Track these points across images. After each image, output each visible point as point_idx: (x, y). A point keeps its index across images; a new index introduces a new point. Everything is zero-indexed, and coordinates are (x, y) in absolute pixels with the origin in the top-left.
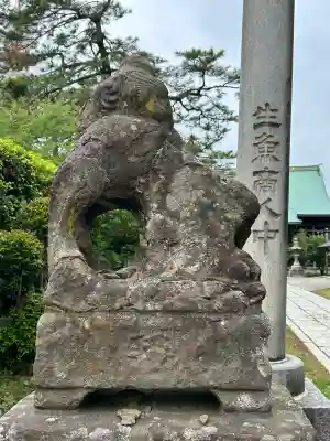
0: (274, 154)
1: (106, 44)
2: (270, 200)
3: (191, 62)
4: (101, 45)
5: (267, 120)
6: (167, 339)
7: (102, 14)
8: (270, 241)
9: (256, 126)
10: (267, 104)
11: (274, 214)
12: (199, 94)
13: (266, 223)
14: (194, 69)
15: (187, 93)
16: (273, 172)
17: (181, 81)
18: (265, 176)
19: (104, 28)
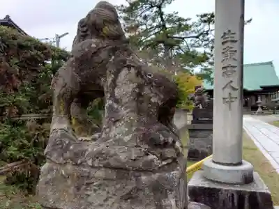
0: (234, 57)
1: (164, 17)
2: (231, 82)
3: (203, 19)
4: (162, 18)
5: (229, 39)
6: (107, 186)
7: (161, 4)
8: (232, 104)
9: (223, 43)
10: (229, 31)
11: (234, 89)
12: (207, 34)
13: (230, 94)
14: (205, 21)
15: (202, 34)
16: (234, 67)
17: (199, 28)
18: (229, 69)
19: (163, 10)
